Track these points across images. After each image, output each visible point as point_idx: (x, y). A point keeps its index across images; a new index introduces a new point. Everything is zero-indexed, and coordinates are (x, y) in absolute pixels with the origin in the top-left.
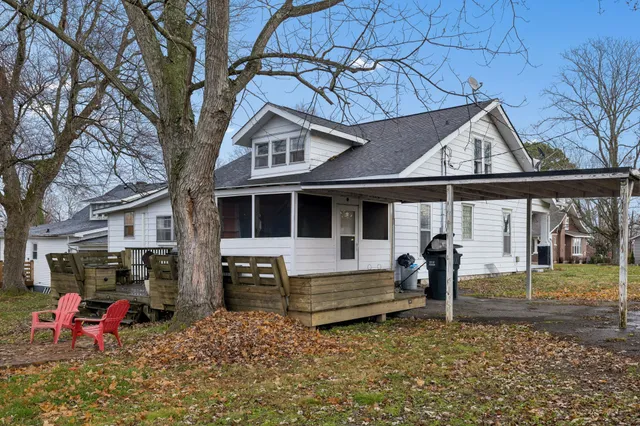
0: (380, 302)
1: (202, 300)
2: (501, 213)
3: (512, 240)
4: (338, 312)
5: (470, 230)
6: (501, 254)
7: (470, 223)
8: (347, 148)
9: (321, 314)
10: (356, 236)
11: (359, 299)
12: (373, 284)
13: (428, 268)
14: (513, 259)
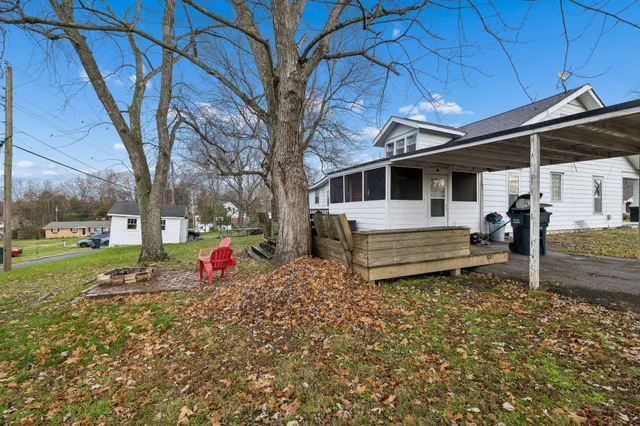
0: (453, 258)
1: (290, 248)
2: (591, 179)
3: (604, 201)
4: (401, 267)
5: (560, 193)
6: (591, 214)
7: (560, 188)
8: (449, 140)
9: (379, 269)
10: (446, 199)
11: (427, 255)
12: (444, 241)
13: (512, 225)
14: (605, 217)
